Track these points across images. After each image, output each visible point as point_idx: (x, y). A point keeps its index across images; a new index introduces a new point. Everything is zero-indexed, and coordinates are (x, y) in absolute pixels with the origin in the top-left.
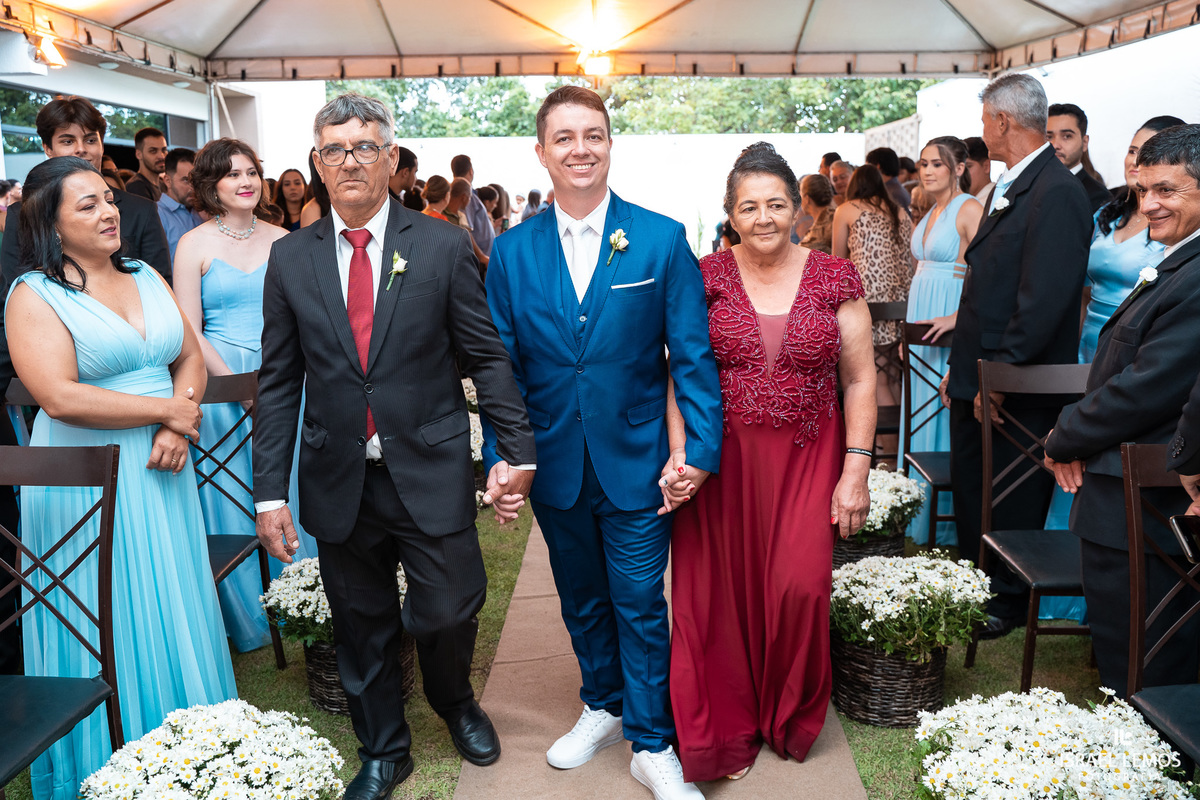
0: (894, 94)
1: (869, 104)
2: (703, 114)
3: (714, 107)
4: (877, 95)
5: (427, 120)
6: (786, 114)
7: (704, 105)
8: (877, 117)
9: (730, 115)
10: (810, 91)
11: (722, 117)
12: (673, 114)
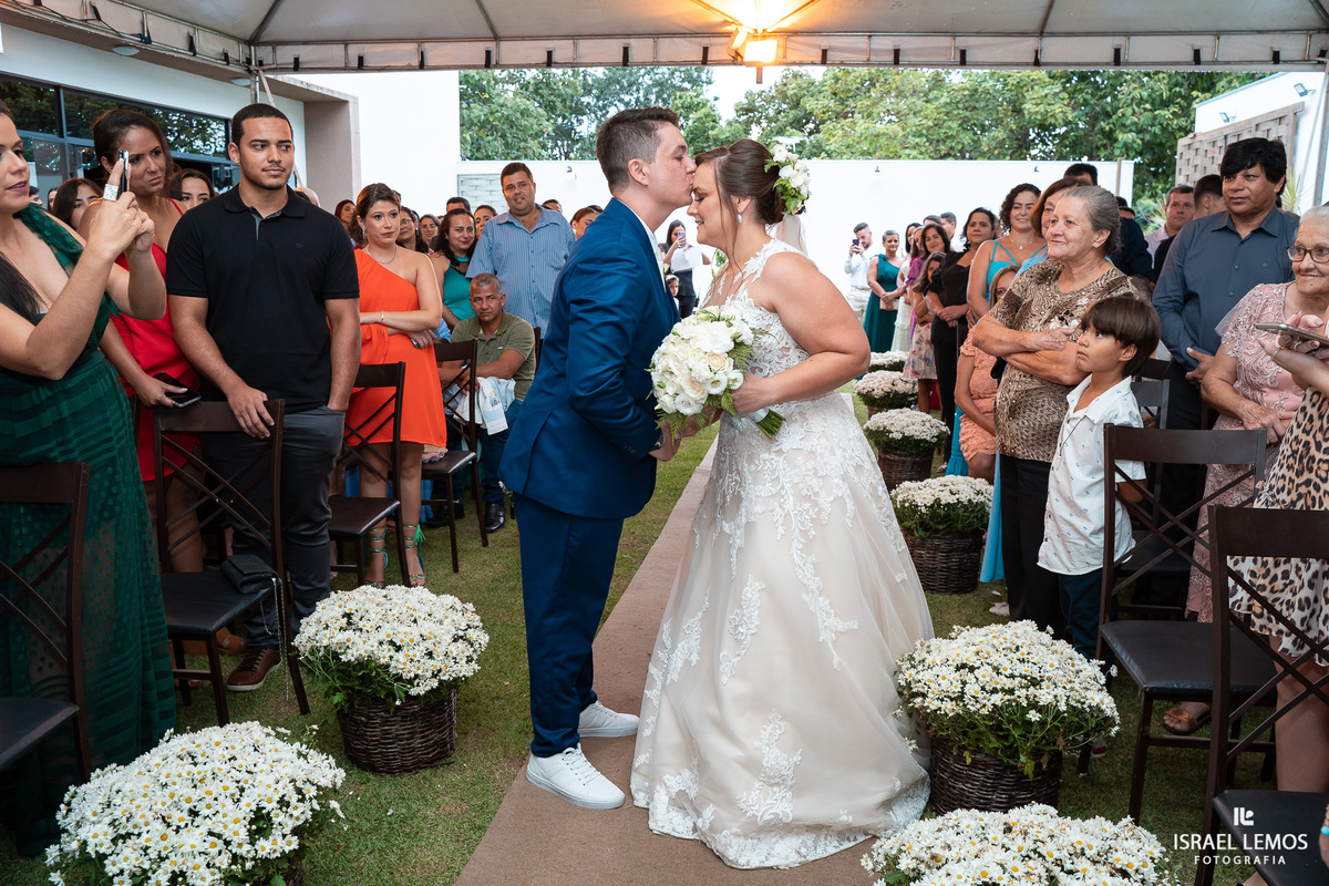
0: (1157, 112)
1: (1124, 125)
2: (914, 136)
3: (929, 128)
4: (1134, 113)
6: (1017, 139)
7: (915, 126)
8: (1134, 141)
9: (947, 137)
10: (1049, 108)
11: (938, 141)
12: (878, 136)
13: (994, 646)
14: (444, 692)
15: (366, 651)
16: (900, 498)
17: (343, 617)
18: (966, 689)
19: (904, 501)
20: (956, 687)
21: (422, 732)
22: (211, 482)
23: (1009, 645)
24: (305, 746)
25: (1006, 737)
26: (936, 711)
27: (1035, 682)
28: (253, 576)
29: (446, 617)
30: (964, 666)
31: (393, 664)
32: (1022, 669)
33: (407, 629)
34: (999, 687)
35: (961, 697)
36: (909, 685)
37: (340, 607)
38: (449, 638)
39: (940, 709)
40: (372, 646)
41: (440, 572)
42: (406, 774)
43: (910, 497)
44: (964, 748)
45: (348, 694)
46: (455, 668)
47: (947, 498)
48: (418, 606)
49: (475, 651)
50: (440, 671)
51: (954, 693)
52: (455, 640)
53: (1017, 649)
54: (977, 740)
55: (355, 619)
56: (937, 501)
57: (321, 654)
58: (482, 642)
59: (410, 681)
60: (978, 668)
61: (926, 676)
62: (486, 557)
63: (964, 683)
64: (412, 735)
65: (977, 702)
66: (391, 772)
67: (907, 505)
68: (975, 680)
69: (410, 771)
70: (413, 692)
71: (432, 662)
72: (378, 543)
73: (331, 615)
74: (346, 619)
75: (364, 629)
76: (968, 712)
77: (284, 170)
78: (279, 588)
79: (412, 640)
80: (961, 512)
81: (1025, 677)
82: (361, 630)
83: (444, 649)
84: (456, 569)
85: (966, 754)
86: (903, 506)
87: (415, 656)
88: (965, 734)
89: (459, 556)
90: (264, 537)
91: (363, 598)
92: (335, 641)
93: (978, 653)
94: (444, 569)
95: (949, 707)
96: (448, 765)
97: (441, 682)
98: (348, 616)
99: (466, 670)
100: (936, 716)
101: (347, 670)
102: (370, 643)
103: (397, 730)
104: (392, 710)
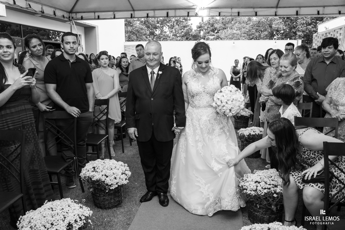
0: (308, 27)
1: (299, 30)
2: (243, 34)
3: (247, 32)
4: (301, 27)
5: (162, 37)
6: (271, 34)
7: (244, 31)
8: (301, 35)
9: (252, 34)
10: (279, 26)
11: (250, 35)
12: (234, 34)
13: (265, 176)
14: (119, 188)
15: (98, 178)
16: (240, 133)
17: (93, 168)
18: (258, 188)
19: (241, 134)
20: (255, 188)
21: (114, 198)
22: (58, 132)
23: (269, 176)
24: (82, 205)
25: (268, 201)
26: (249, 194)
27: (276, 186)
28: (69, 157)
29: (120, 168)
30: (257, 182)
31: (106, 181)
32: (272, 182)
33: (110, 171)
34: (266, 187)
35: (256, 190)
36: (242, 186)
37: (92, 165)
38: (120, 174)
39: (251, 193)
40: (100, 176)
41: (119, 153)
42: (109, 209)
43: (243, 133)
44: (257, 204)
45: (94, 189)
46: (122, 182)
47: (252, 133)
48: (112, 165)
49: (127, 177)
50: (118, 183)
51: (254, 189)
52: (122, 174)
53: (271, 177)
54: (261, 201)
55: (96, 169)
56: (250, 134)
57: (87, 178)
58: (129, 174)
59: (110, 185)
60: (261, 182)
61: (247, 184)
62: (131, 149)
63: (257, 186)
64: (111, 199)
65: (261, 191)
66: (106, 209)
67: (242, 135)
68: (260, 186)
69: (111, 208)
70: (111, 188)
71: (116, 180)
72: (103, 145)
73: (90, 167)
74: (93, 169)
75: (98, 172)
76: (258, 194)
77: (74, 49)
78: (76, 160)
79: (111, 174)
80: (256, 137)
81: (273, 185)
82: (97, 172)
83: (119, 177)
84: (123, 152)
85: (258, 205)
86: (241, 135)
87: (111, 179)
88: (257, 200)
89: (124, 148)
90: (72, 146)
91: (98, 163)
92: (90, 175)
93: (261, 178)
94: (120, 152)
95: (253, 193)
96: (121, 207)
97: (118, 186)
98: (94, 168)
99: (125, 182)
100: (250, 195)
101: (94, 182)
102: (100, 175)
103: (107, 198)
104: (106, 193)
